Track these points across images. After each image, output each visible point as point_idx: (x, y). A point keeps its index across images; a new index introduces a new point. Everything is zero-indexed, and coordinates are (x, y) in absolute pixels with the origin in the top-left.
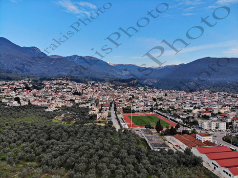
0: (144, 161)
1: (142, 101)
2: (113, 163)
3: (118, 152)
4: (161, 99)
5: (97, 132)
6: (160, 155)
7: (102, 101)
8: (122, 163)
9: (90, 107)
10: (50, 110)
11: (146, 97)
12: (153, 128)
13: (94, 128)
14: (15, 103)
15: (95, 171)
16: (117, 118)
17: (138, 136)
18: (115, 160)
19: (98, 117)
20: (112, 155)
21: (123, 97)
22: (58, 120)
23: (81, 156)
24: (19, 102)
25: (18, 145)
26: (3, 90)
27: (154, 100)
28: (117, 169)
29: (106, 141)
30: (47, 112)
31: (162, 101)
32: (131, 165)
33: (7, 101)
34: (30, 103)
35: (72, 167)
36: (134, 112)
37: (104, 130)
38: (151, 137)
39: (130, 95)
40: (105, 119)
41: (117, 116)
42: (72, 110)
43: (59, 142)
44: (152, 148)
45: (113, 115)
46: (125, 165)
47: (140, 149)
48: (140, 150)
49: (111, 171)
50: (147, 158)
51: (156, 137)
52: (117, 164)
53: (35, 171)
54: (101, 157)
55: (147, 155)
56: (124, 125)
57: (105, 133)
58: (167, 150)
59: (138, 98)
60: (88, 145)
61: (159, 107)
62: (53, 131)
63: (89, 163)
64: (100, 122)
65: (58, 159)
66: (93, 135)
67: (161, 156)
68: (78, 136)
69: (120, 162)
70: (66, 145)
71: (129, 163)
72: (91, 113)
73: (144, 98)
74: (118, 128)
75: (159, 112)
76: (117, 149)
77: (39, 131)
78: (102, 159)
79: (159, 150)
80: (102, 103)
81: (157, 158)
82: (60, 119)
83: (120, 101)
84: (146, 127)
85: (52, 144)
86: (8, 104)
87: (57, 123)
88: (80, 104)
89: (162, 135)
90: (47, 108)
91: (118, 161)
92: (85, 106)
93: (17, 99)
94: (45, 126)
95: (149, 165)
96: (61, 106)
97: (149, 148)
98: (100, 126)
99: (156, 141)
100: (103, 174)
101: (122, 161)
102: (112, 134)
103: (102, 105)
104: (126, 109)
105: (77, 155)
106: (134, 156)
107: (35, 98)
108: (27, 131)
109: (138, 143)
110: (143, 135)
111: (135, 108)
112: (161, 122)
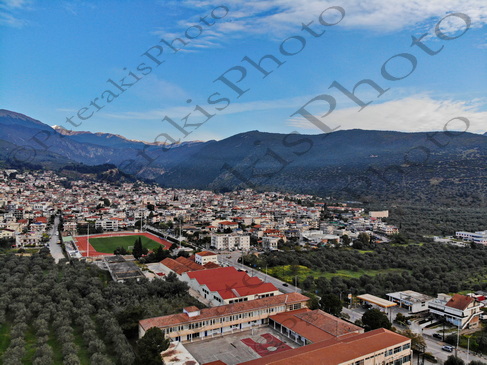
0: (92, 295)
4: (164, 206)
5: (13, 265)
6: (123, 285)
7: (30, 212)
11: (134, 203)
13: (7, 259)
19: (18, 242)
21: (83, 204)
29: (30, 277)
31: (165, 209)
37: (29, 261)
38: (119, 266)
39: (101, 200)
40: (34, 246)
41: (61, 239)
56: (74, 254)
57: (30, 267)
58: (139, 279)
59: (116, 206)
61: (154, 220)
64: (21, 251)
73: (130, 206)
75: (152, 229)
80: (32, 216)
83: (74, 212)
84: (115, 253)
89: (141, 262)
98: (21, 256)
99: (124, 270)
102: (44, 267)
104: (85, 227)
110: (107, 265)
112: (142, 241)
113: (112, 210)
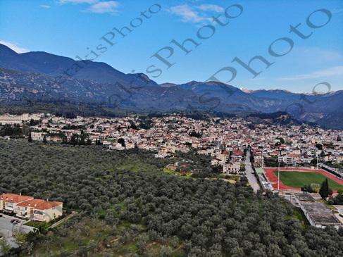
0: (298, 242)
1: (297, 148)
2: (249, 239)
3: (257, 224)
4: (330, 146)
5: (223, 191)
6: (326, 234)
7: (230, 147)
8: (262, 241)
9: (213, 155)
10: (161, 156)
11: (304, 142)
12: (315, 192)
13: (219, 185)
14: (119, 146)
15: (220, 247)
16: (255, 174)
17: (289, 203)
18: (251, 235)
19: (224, 170)
20: (246, 228)
21: (264, 141)
22: (170, 169)
23: (201, 223)
24: (123, 145)
25: (121, 200)
26: (105, 129)
27: (319, 147)
28: (254, 248)
29: (237, 206)
30: (158, 158)
31: (333, 148)
32: (277, 246)
33: (109, 143)
34: (136, 147)
35: (189, 237)
36: (282, 165)
37: (235, 189)
38: (312, 206)
39: (277, 138)
40: (236, 173)
41: (254, 170)
42: (188, 158)
43: (171, 200)
44: (312, 224)
45: (249, 169)
46: (267, 245)
47: (293, 223)
48: (291, 224)
49: (244, 251)
50: (302, 237)
51: (319, 207)
52: (254, 242)
53: (140, 236)
54: (229, 228)
55: (303, 234)
56: (267, 185)
57: (236, 195)
58: (337, 227)
59: (290, 144)
60: (211, 208)
61: (326, 159)
62: (164, 184)
63: (212, 234)
64: (227, 177)
65: (170, 223)
66: (218, 195)
67: (327, 237)
68: (197, 194)
69: (259, 239)
70: (181, 206)
71: (273, 242)
72: (214, 162)
73: (301, 144)
74: (256, 188)
75: (326, 167)
76: (254, 219)
77: (147, 184)
78: (231, 232)
79: (323, 227)
80: (231, 149)
81: (320, 239)
82: (173, 169)
83: (260, 147)
84: (302, 190)
85: (163, 201)
86: (110, 146)
87: (169, 174)
88: (198, 149)
89: (329, 203)
90: (157, 153)
91: (257, 237)
92: (206, 152)
93: (121, 141)
94: (155, 178)
95: (307, 249)
96: (174, 152)
97: (307, 223)
98: (228, 182)
99: (319, 212)
100: (232, 254)
101: (262, 238)
102: (246, 196)
103: (231, 153)
104: (270, 160)
105: (196, 221)
106: (282, 233)
107: (143, 140)
108: (132, 182)
109: (289, 214)
110: (298, 201)
111: (284, 159)
112: (329, 183)
113: (288, 148)
